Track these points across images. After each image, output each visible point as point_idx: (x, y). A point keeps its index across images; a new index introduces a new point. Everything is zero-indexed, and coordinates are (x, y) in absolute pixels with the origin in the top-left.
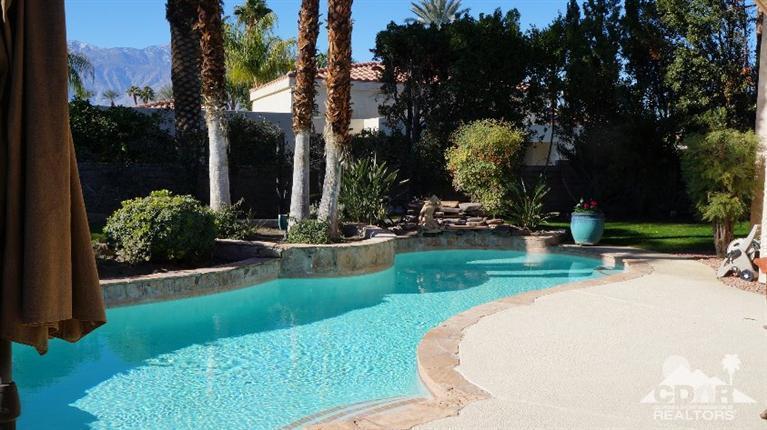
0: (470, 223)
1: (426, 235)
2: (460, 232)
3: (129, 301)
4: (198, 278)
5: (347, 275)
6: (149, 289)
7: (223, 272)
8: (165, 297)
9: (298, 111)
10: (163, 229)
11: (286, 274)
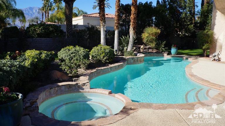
0: (150, 50)
2: (149, 53)
3: (109, 72)
4: (119, 66)
5: (140, 63)
11: (128, 64)
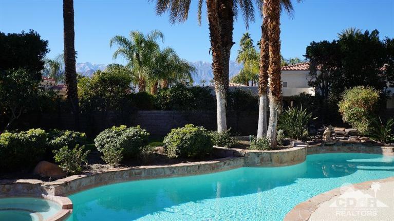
0: (351, 139)
1: (326, 145)
2: (345, 144)
3: (165, 176)
4: (199, 166)
5: (277, 166)
6: (175, 171)
7: (212, 164)
8: (183, 175)
9: (261, 86)
10: (186, 143)
11: (246, 165)
